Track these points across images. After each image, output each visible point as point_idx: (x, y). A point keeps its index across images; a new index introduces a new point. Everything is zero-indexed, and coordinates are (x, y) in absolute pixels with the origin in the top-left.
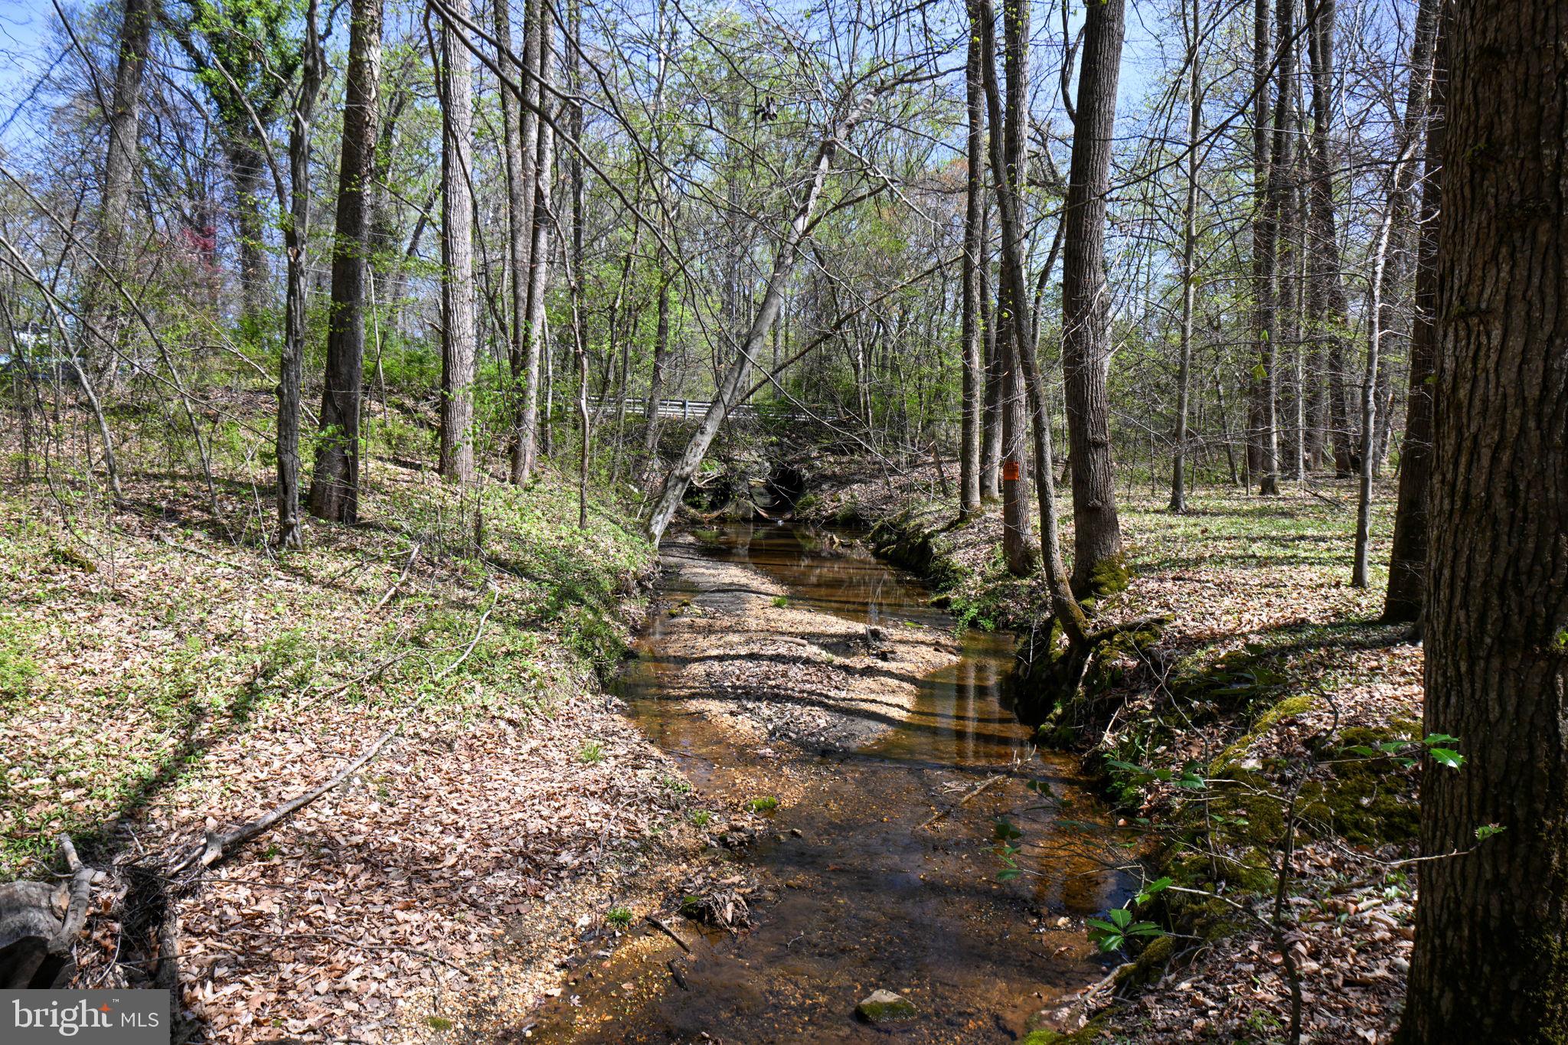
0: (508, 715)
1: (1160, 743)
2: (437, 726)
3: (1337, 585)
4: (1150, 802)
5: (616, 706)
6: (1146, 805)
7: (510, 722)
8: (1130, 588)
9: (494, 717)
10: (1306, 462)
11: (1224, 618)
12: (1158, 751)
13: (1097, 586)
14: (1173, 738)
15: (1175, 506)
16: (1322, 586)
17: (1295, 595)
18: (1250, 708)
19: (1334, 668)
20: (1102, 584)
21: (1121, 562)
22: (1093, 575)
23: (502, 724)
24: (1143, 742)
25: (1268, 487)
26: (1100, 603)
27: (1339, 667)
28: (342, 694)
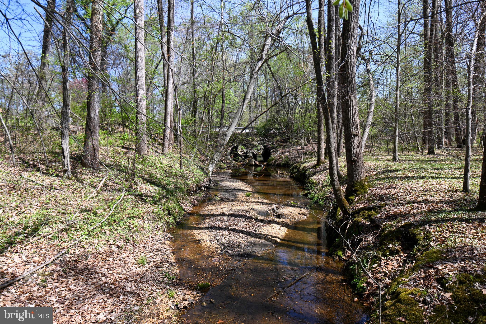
0: (117, 243)
1: (375, 263)
2: (85, 249)
3: (456, 191)
4: (369, 290)
5: (169, 237)
6: (367, 292)
7: (117, 246)
8: (369, 192)
9: (111, 244)
10: (446, 143)
11: (406, 205)
12: (374, 266)
13: (355, 191)
14: (380, 261)
15: (394, 159)
16: (450, 191)
17: (438, 195)
18: (415, 250)
19: (454, 233)
20: (358, 190)
21: (365, 182)
22: (354, 187)
23: (113, 247)
24: (367, 262)
25: (431, 152)
26: (356, 198)
27: (456, 232)
28: (50, 236)
